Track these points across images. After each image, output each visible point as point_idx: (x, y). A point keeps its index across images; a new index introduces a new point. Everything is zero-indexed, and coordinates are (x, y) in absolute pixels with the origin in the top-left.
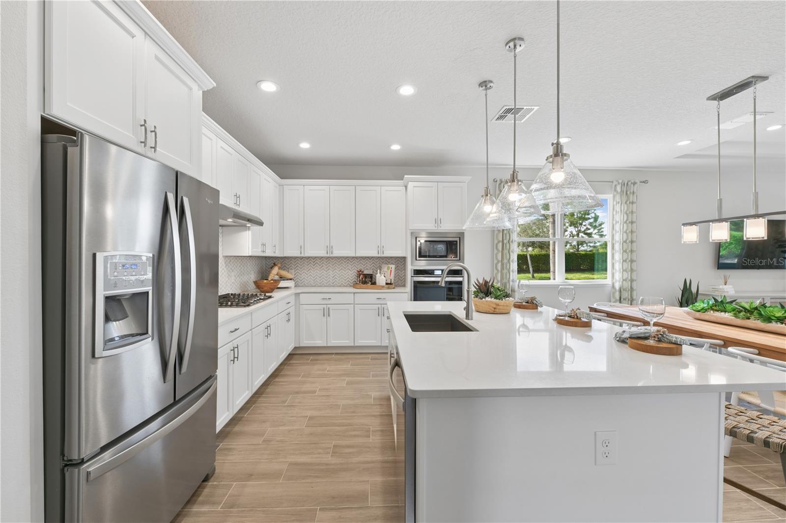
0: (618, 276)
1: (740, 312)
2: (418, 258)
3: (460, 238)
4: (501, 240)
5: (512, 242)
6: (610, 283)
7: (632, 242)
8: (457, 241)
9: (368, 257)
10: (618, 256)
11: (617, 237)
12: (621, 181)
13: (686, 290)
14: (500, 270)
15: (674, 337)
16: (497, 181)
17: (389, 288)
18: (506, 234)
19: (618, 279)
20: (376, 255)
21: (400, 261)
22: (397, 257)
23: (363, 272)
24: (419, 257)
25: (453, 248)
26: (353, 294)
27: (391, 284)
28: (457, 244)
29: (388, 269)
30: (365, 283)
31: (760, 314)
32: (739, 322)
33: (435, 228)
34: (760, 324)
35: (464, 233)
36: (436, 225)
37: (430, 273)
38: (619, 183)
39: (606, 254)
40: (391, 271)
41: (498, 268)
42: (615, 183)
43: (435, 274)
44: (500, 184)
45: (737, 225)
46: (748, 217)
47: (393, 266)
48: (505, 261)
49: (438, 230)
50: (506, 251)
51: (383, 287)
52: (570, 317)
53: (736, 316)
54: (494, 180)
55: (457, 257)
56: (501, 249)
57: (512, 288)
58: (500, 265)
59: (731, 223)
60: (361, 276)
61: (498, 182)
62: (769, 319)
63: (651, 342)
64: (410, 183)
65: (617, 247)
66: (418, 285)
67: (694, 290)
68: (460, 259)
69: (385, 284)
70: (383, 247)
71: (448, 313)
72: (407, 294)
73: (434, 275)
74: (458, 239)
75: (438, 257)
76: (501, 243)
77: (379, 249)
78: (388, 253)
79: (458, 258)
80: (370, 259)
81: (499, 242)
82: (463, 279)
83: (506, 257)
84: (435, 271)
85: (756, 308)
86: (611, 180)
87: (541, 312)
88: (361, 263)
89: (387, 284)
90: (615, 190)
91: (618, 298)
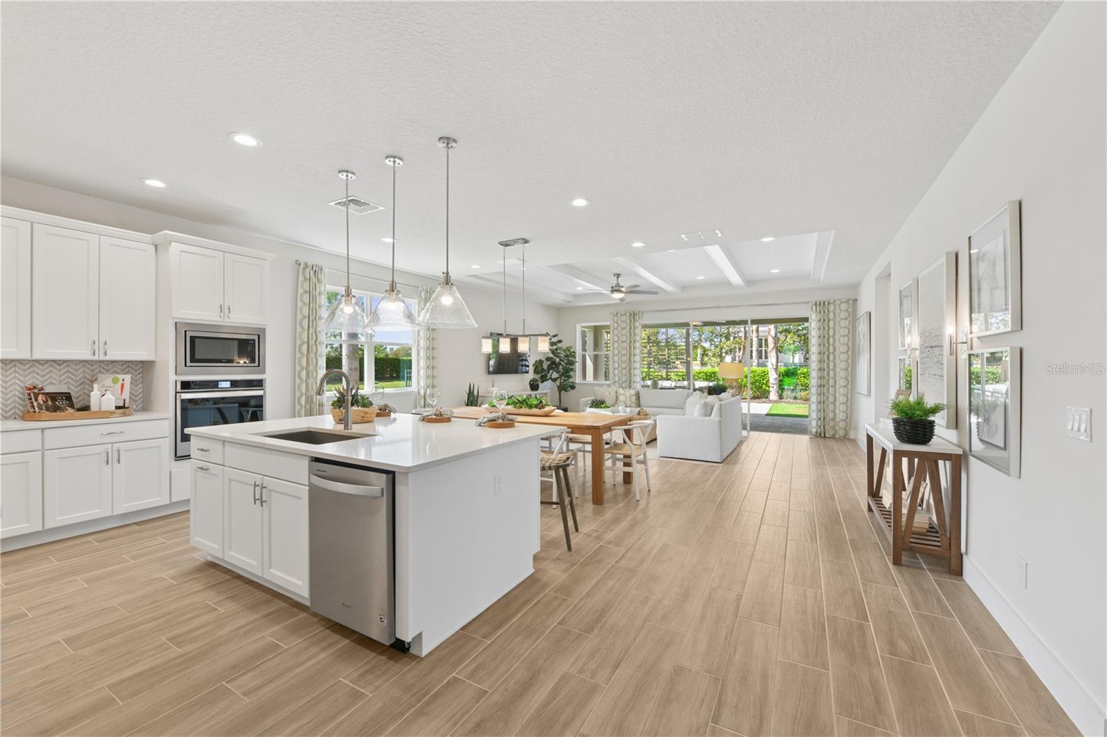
0: (422, 383)
1: (516, 404)
2: (189, 363)
3: (259, 336)
4: (306, 340)
5: (320, 344)
6: (416, 390)
7: (433, 349)
8: (254, 340)
9: (54, 361)
10: (422, 362)
11: (422, 344)
12: (424, 288)
13: (471, 393)
14: (304, 379)
15: (510, 417)
16: (300, 264)
17: (124, 415)
18: (312, 334)
19: (422, 385)
20: (89, 357)
21: (143, 369)
22: (127, 362)
23: (42, 389)
24: (191, 362)
25: (249, 349)
26: (40, 431)
27: (123, 407)
28: (254, 342)
29: (115, 381)
30: (56, 409)
31: (527, 404)
32: (517, 411)
33: (219, 319)
34: (526, 410)
35: (265, 329)
36: (222, 315)
37: (213, 385)
38: (423, 290)
39: (411, 361)
40: (123, 385)
41: (302, 376)
42: (420, 289)
43: (220, 386)
44: (304, 269)
45: (514, 341)
46: (520, 336)
47: (128, 378)
48: (311, 368)
49: (224, 322)
50: (312, 355)
51: (112, 413)
52: (435, 415)
53: (515, 407)
54: (296, 261)
55: (255, 363)
56: (305, 352)
57: (319, 401)
58: (304, 372)
59: (511, 339)
60: (41, 398)
61: (302, 266)
62: (531, 407)
63: (500, 421)
64: (173, 243)
65: (422, 353)
66: (189, 406)
67: (476, 393)
68: (259, 366)
69: (114, 408)
70: (106, 343)
71: (306, 430)
72: (168, 420)
73: (218, 388)
74: (256, 338)
75: (224, 362)
76: (306, 345)
77: (96, 346)
78: (115, 354)
79: (257, 364)
80: (59, 365)
81: (303, 343)
82: (265, 393)
83: (313, 362)
84: (220, 383)
85: (524, 400)
86: (417, 285)
87: (395, 420)
88: (33, 371)
89: (117, 408)
90: (420, 296)
91: (423, 405)
